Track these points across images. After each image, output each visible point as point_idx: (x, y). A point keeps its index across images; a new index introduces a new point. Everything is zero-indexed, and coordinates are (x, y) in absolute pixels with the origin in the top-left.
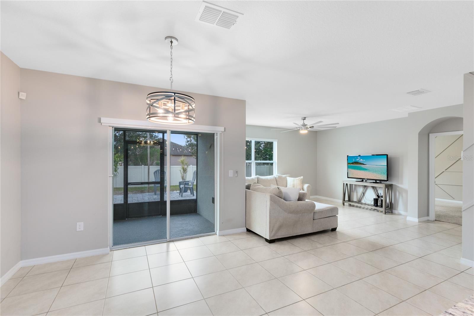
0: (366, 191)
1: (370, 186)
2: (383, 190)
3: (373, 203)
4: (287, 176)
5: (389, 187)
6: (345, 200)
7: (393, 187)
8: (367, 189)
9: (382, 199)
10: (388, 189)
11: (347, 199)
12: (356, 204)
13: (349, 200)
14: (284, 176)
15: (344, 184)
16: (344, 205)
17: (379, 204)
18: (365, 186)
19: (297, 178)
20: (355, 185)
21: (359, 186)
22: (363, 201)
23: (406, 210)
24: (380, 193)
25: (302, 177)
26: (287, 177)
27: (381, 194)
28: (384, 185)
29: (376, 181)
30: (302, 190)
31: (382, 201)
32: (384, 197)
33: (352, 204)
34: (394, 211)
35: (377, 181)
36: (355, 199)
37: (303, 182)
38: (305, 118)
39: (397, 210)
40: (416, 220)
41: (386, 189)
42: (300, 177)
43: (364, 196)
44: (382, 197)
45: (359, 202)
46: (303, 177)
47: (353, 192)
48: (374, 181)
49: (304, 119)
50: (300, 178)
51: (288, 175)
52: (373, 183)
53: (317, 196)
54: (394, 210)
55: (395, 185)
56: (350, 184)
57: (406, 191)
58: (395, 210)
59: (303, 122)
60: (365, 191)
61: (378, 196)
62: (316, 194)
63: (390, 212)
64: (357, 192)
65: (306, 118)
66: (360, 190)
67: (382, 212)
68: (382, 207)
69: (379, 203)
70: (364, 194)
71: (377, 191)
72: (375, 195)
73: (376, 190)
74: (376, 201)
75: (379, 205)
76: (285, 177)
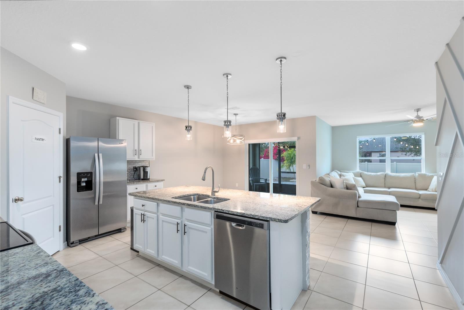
49: (418, 110)
65: (421, 110)
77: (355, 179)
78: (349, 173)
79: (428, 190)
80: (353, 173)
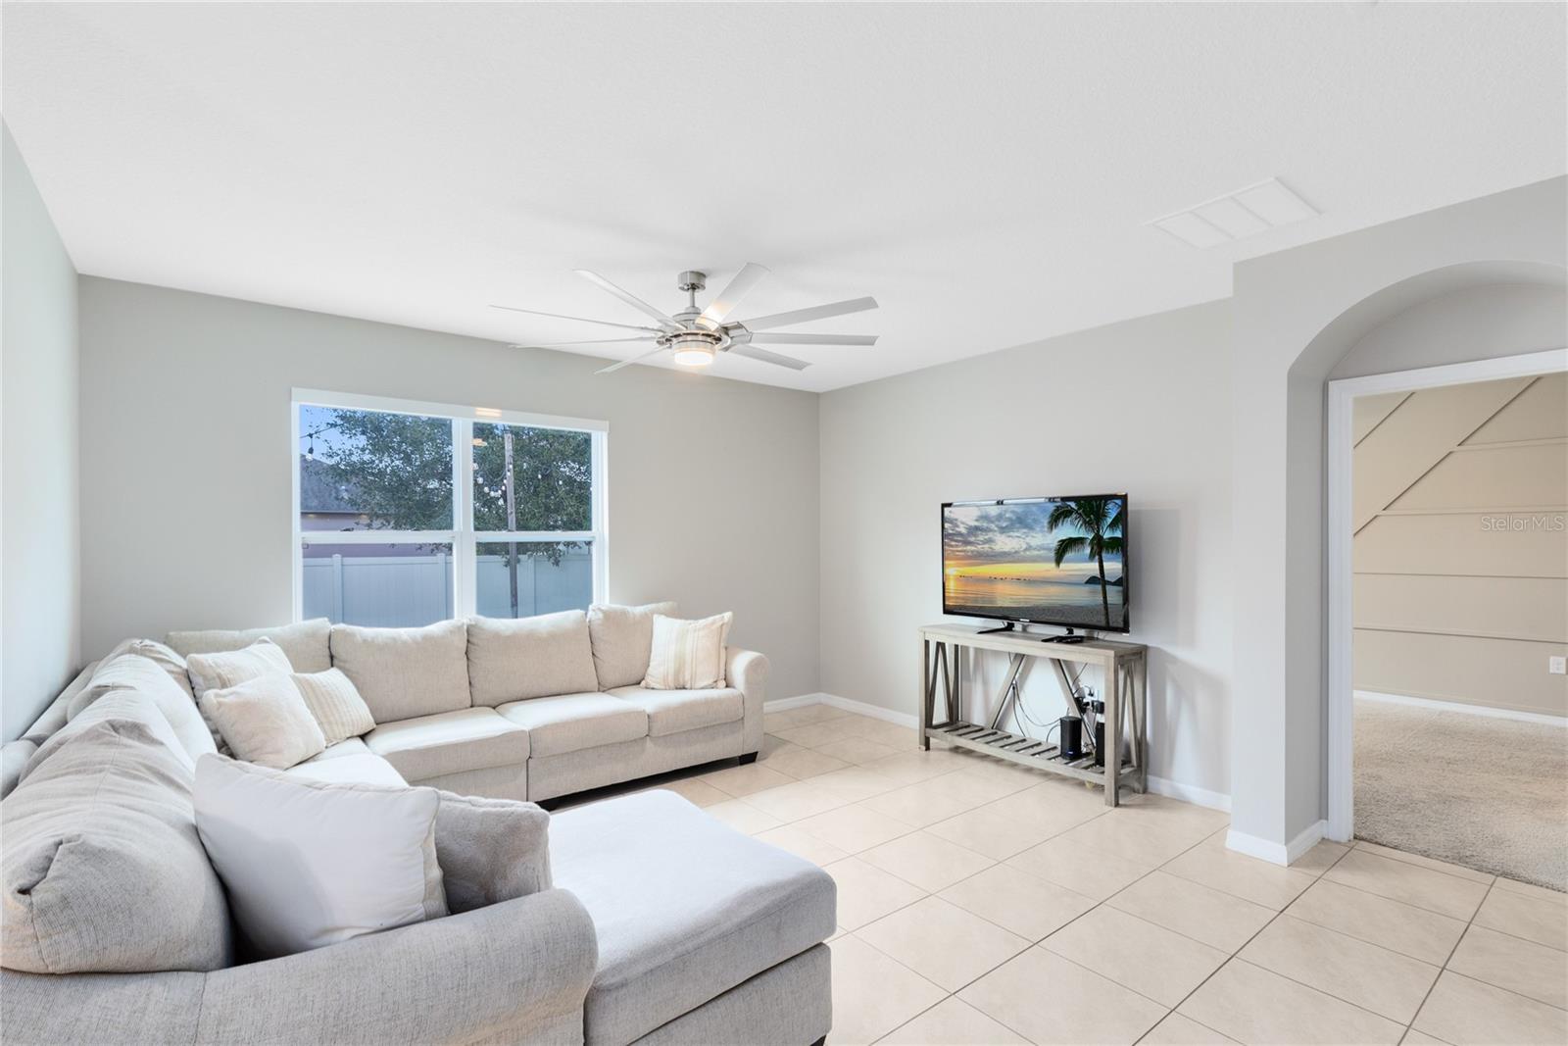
0: (1026, 678)
1: (1044, 658)
2: (1107, 680)
3: (1055, 738)
4: (653, 612)
5: (1133, 661)
6: (935, 722)
7: (1151, 658)
8: (1030, 671)
9: (1100, 718)
10: (1129, 674)
11: (940, 715)
12: (979, 746)
13: (954, 723)
14: (639, 610)
15: (927, 643)
16: (928, 748)
17: (1087, 745)
18: (1020, 657)
19: (702, 622)
20: (977, 650)
21: (996, 653)
22: (1012, 728)
23: (1217, 780)
24: (1087, 691)
25: (727, 615)
26: (655, 616)
27: (1091, 695)
28: (1112, 653)
29: (1071, 632)
30: (723, 683)
31: (1100, 729)
32: (1109, 708)
33: (964, 742)
34: (1153, 782)
35: (1078, 632)
36: (978, 716)
37: (731, 642)
38: (701, 275)
39: (1169, 778)
40: (1274, 852)
41: (1121, 675)
42: (717, 617)
43: (1017, 703)
44: (1100, 708)
45: (995, 730)
46: (734, 615)
47: (969, 680)
48: (1063, 632)
49: (695, 283)
50: (713, 623)
51: (661, 605)
52: (1060, 640)
53: (822, 695)
54: (1156, 775)
55: (1158, 649)
56: (956, 646)
57: (1216, 687)
58: (1161, 777)
59: (688, 304)
60: (1021, 674)
61: (1081, 706)
62: (817, 686)
63: (1136, 785)
64: (985, 683)
65: (707, 282)
66: (1001, 673)
67: (1099, 788)
68: (1100, 761)
69: (1087, 741)
70: (1015, 689)
71: (1076, 680)
72: (1067, 697)
73: (1071, 676)
74: (1072, 729)
75: (1084, 750)
76: (647, 619)
77: (309, 683)
78: (254, 648)
79: (643, 683)
80: (277, 640)
